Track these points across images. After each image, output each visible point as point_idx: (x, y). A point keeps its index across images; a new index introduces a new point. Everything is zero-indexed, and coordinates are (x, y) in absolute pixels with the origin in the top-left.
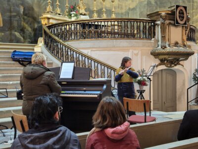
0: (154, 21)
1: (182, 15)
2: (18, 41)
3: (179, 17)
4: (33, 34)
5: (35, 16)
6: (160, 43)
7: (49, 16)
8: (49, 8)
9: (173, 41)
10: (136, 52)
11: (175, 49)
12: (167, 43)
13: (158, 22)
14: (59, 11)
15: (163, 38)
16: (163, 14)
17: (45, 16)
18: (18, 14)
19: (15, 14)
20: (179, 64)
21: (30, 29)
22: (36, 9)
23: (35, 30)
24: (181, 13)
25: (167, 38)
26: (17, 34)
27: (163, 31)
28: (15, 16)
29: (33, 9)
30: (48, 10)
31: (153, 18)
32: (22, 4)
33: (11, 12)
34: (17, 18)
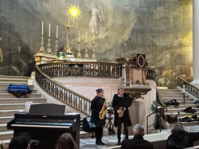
0: (121, 65)
1: (141, 61)
3: (140, 62)
4: (27, 68)
5: (31, 54)
6: (125, 81)
7: (41, 55)
8: (42, 49)
9: (135, 80)
11: (136, 86)
12: (131, 81)
13: (124, 66)
14: (50, 51)
15: (128, 77)
16: (127, 59)
17: (38, 54)
18: (17, 51)
19: (14, 52)
20: (141, 97)
21: (25, 64)
22: (31, 48)
23: (29, 65)
24: (141, 59)
25: (130, 78)
26: (14, 68)
27: (128, 72)
28: (13, 54)
29: (29, 48)
30: (41, 49)
31: (121, 62)
32: (20, 45)
33: (10, 50)
34: (15, 55)
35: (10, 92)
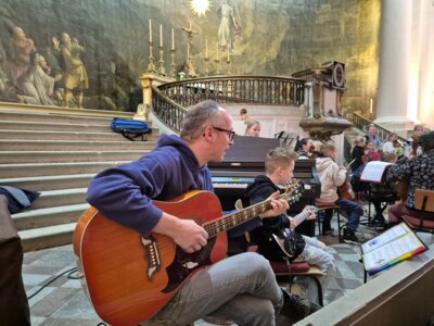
0: (303, 82)
1: (339, 75)
2: (109, 108)
3: (337, 77)
4: (128, 100)
5: (131, 76)
6: (311, 111)
7: (152, 76)
8: (151, 66)
10: (281, 122)
12: (321, 111)
13: (310, 84)
14: (163, 72)
15: (316, 104)
16: (318, 72)
17: (145, 76)
18: (109, 71)
19: (105, 73)
21: (124, 94)
22: (132, 68)
23: (130, 95)
24: (339, 72)
25: (320, 104)
26: (108, 99)
27: (316, 94)
28: (104, 76)
29: (127, 67)
30: (149, 68)
31: (303, 78)
32: (114, 61)
33: (99, 69)
34: (108, 78)
35: (115, 130)
